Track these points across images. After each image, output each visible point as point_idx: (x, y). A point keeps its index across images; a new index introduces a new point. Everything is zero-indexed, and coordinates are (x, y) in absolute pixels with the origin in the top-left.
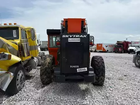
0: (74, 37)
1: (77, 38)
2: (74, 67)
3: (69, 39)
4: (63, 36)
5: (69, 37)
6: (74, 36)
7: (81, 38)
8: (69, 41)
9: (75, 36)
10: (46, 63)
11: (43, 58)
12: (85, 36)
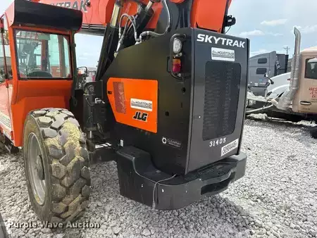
2: (217, 142)
4: (199, 36)
5: (214, 44)
6: (223, 40)
7: (235, 48)
8: (213, 58)
11: (44, 125)
12: (242, 44)
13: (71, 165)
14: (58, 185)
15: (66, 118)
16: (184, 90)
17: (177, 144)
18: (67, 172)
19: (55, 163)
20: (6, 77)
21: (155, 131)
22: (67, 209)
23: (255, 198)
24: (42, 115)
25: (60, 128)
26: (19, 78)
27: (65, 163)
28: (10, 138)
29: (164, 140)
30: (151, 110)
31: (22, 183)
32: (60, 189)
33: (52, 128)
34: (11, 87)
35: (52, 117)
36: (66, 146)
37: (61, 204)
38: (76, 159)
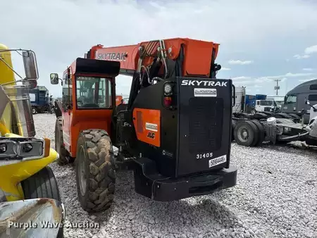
0: (205, 85)
1: (211, 87)
2: (204, 156)
3: (195, 89)
4: (183, 82)
5: (196, 86)
6: (205, 82)
7: (217, 87)
8: (195, 96)
9: (207, 83)
10: (104, 155)
11: (88, 139)
12: (224, 84)
13: (102, 167)
14: (93, 180)
15: (102, 136)
16: (173, 117)
17: (171, 155)
18: (99, 172)
19: (92, 164)
20: (69, 108)
21: (159, 146)
22: (98, 198)
23: (252, 210)
24: (88, 133)
25: (98, 142)
26: (77, 109)
27: (98, 165)
28: (69, 151)
29: (164, 152)
30: (156, 131)
31: (74, 184)
32: (94, 183)
33: (93, 142)
34: (72, 114)
35: (93, 135)
36: (100, 154)
37: (94, 193)
38: (105, 163)
